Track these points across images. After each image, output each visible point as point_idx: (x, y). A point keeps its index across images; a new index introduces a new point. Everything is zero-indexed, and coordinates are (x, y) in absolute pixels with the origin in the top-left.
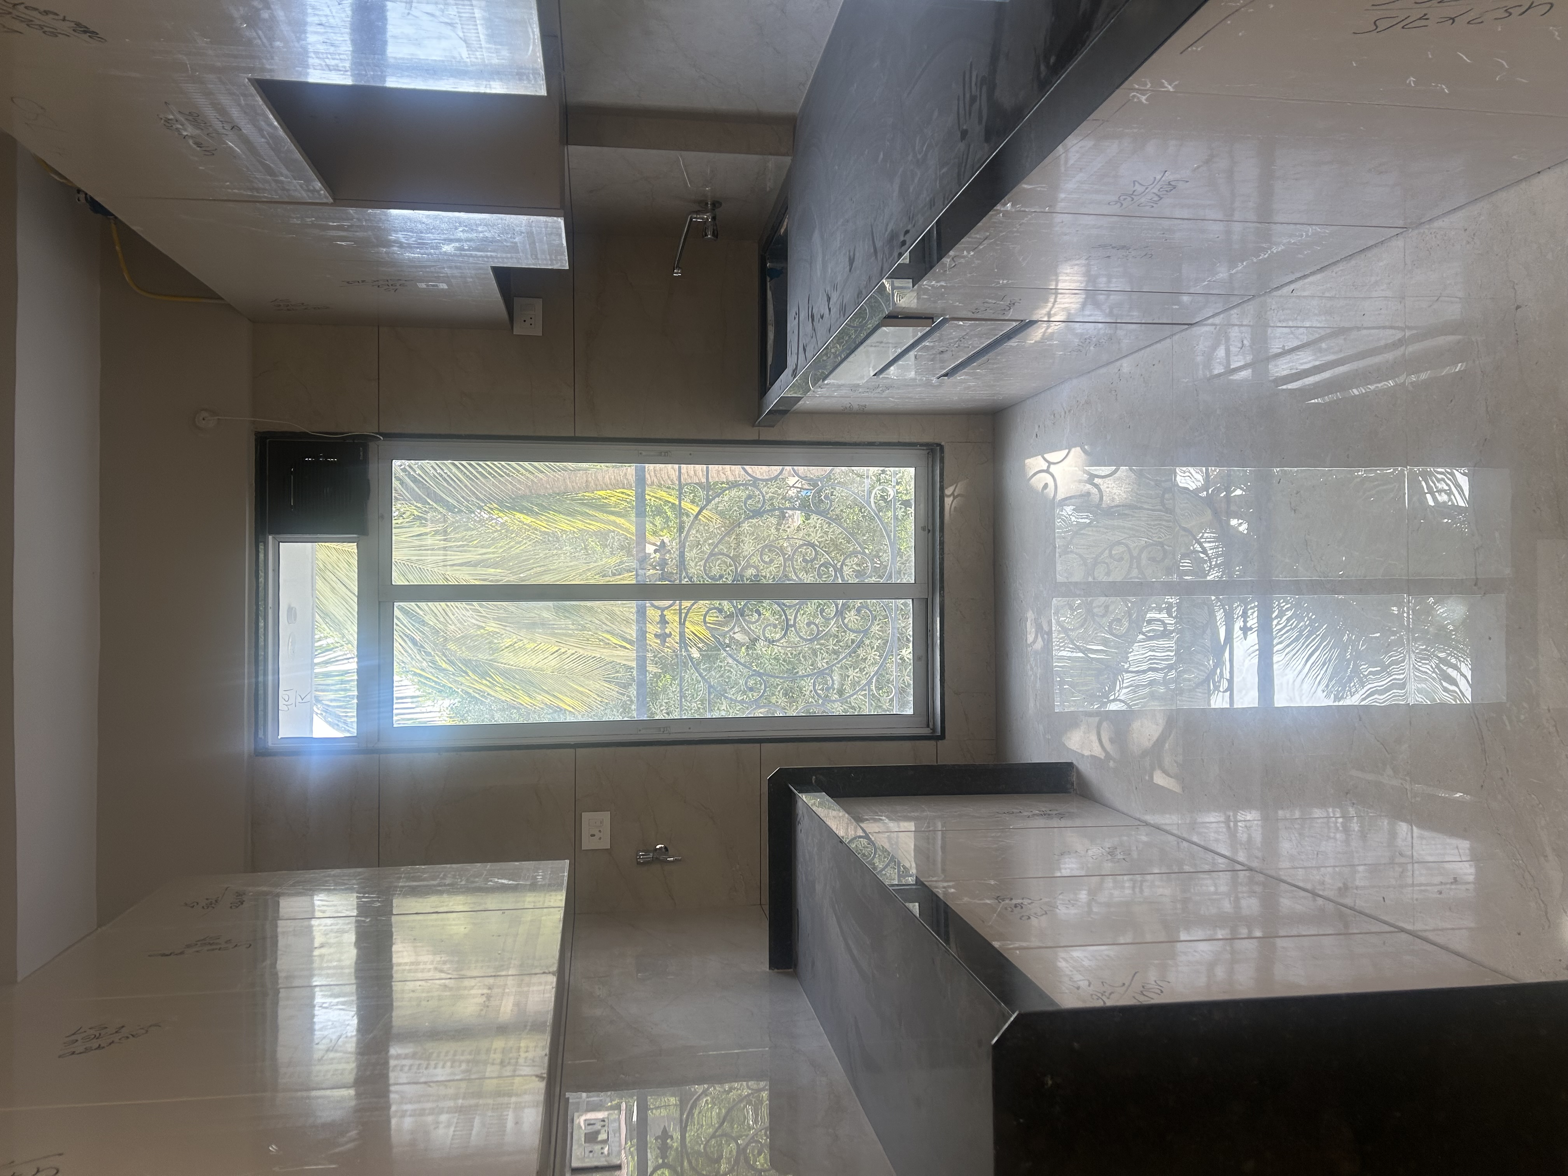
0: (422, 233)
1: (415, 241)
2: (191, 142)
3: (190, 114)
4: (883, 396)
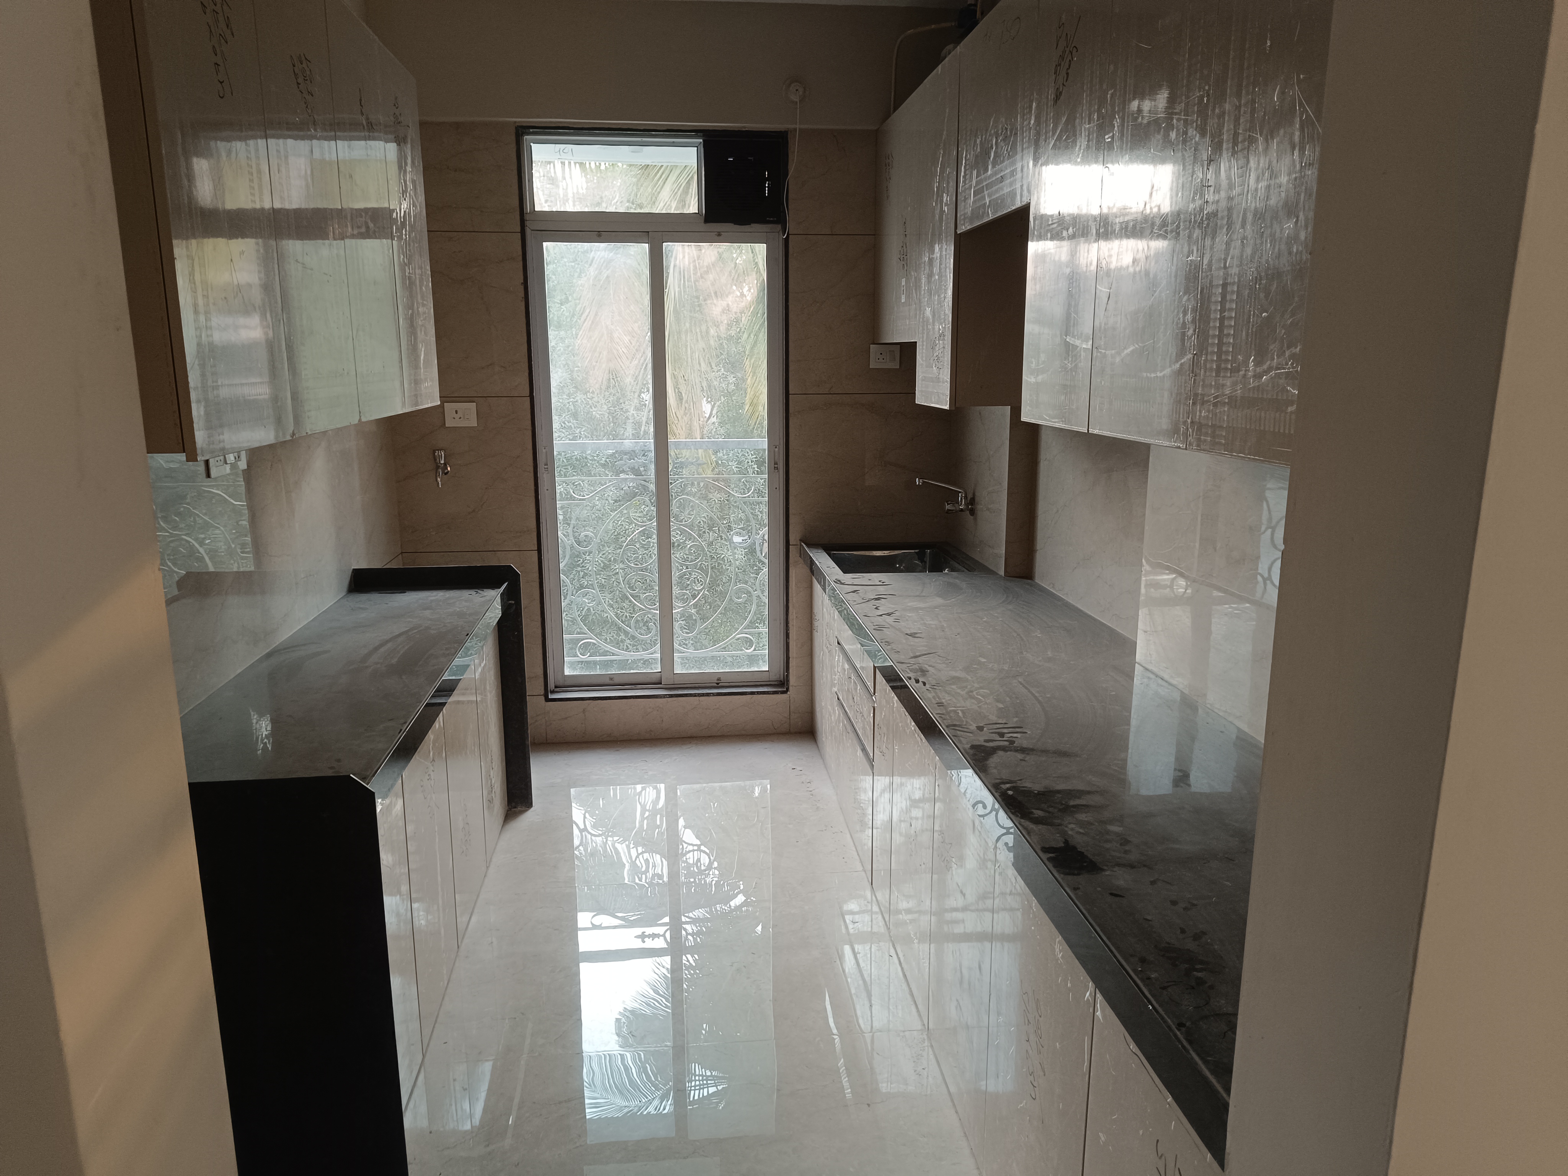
0: (938, 295)
1: (933, 288)
4: (824, 645)
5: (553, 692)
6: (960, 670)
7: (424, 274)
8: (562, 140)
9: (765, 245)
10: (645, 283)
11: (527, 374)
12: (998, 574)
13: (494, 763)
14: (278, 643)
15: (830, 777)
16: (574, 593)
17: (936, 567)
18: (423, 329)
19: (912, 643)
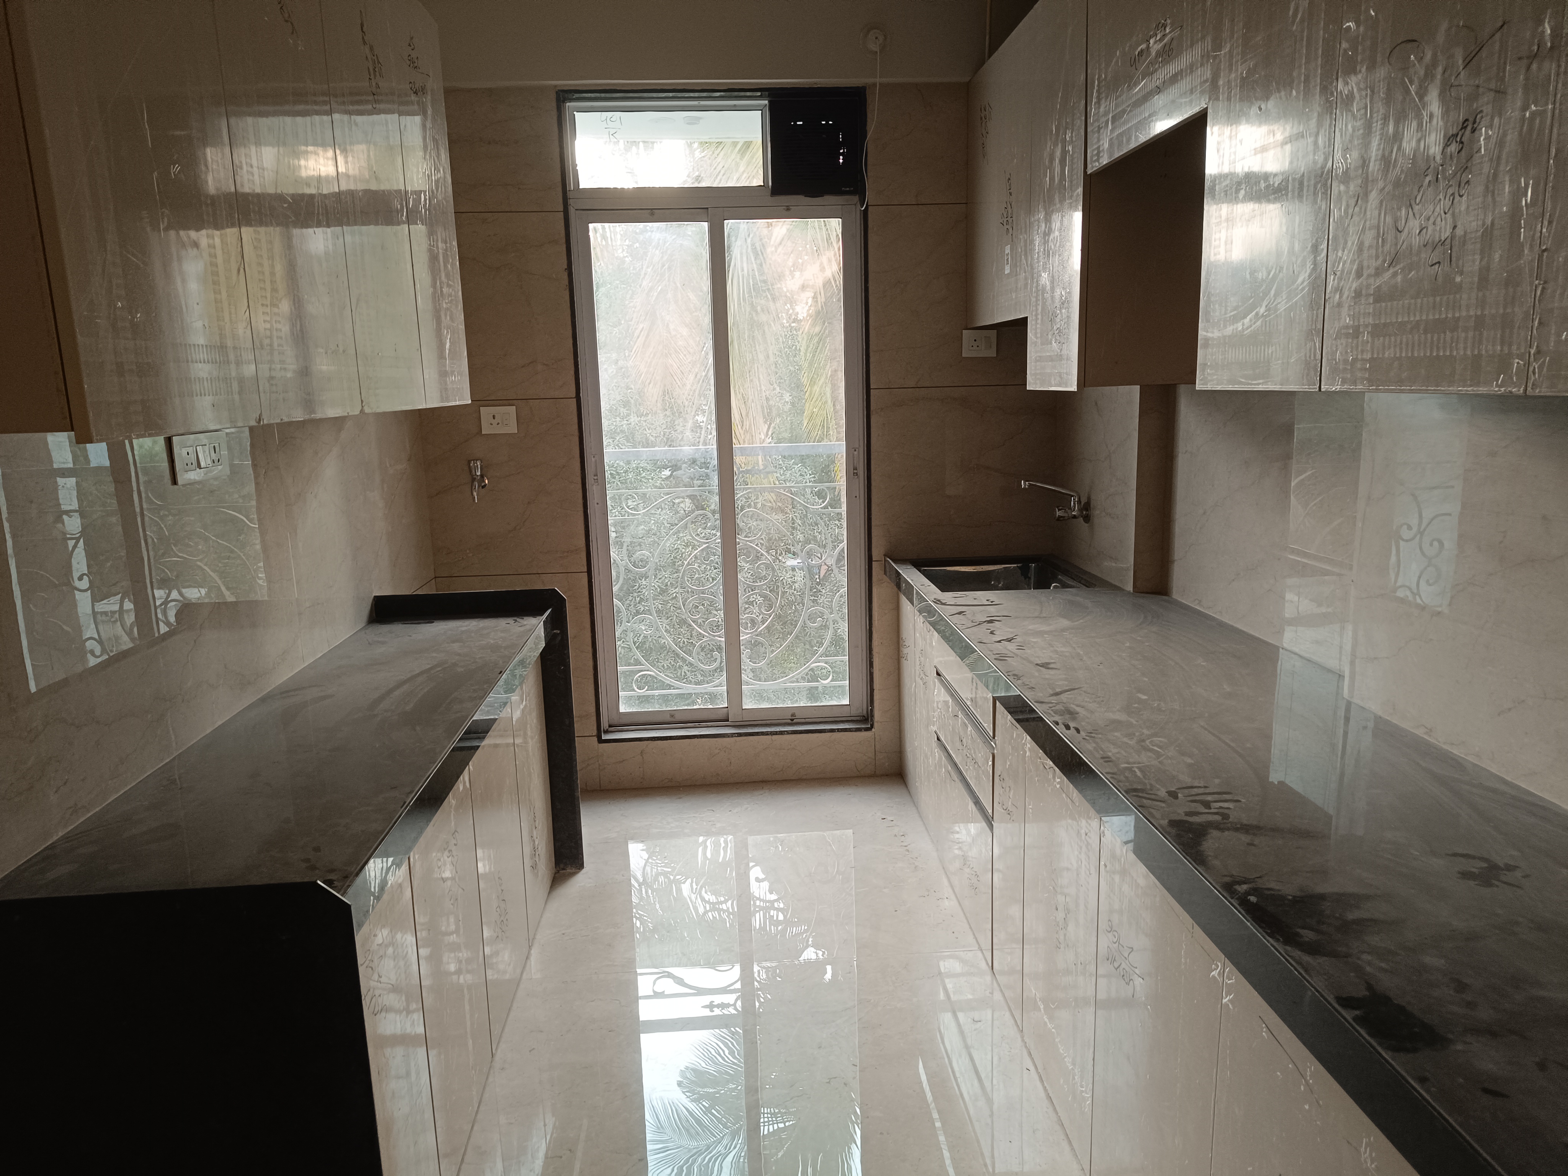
0: (1059, 255)
1: (1051, 248)
2: (1144, 46)
3: (1171, 50)
4: (917, 678)
5: (606, 732)
6: (1119, 711)
7: (449, 250)
8: (610, 107)
9: (840, 220)
10: (704, 266)
11: (572, 372)
12: (1123, 590)
13: (537, 821)
14: (273, 686)
15: (926, 829)
16: (631, 619)
17: (1042, 584)
18: (448, 313)
19: (1047, 676)
